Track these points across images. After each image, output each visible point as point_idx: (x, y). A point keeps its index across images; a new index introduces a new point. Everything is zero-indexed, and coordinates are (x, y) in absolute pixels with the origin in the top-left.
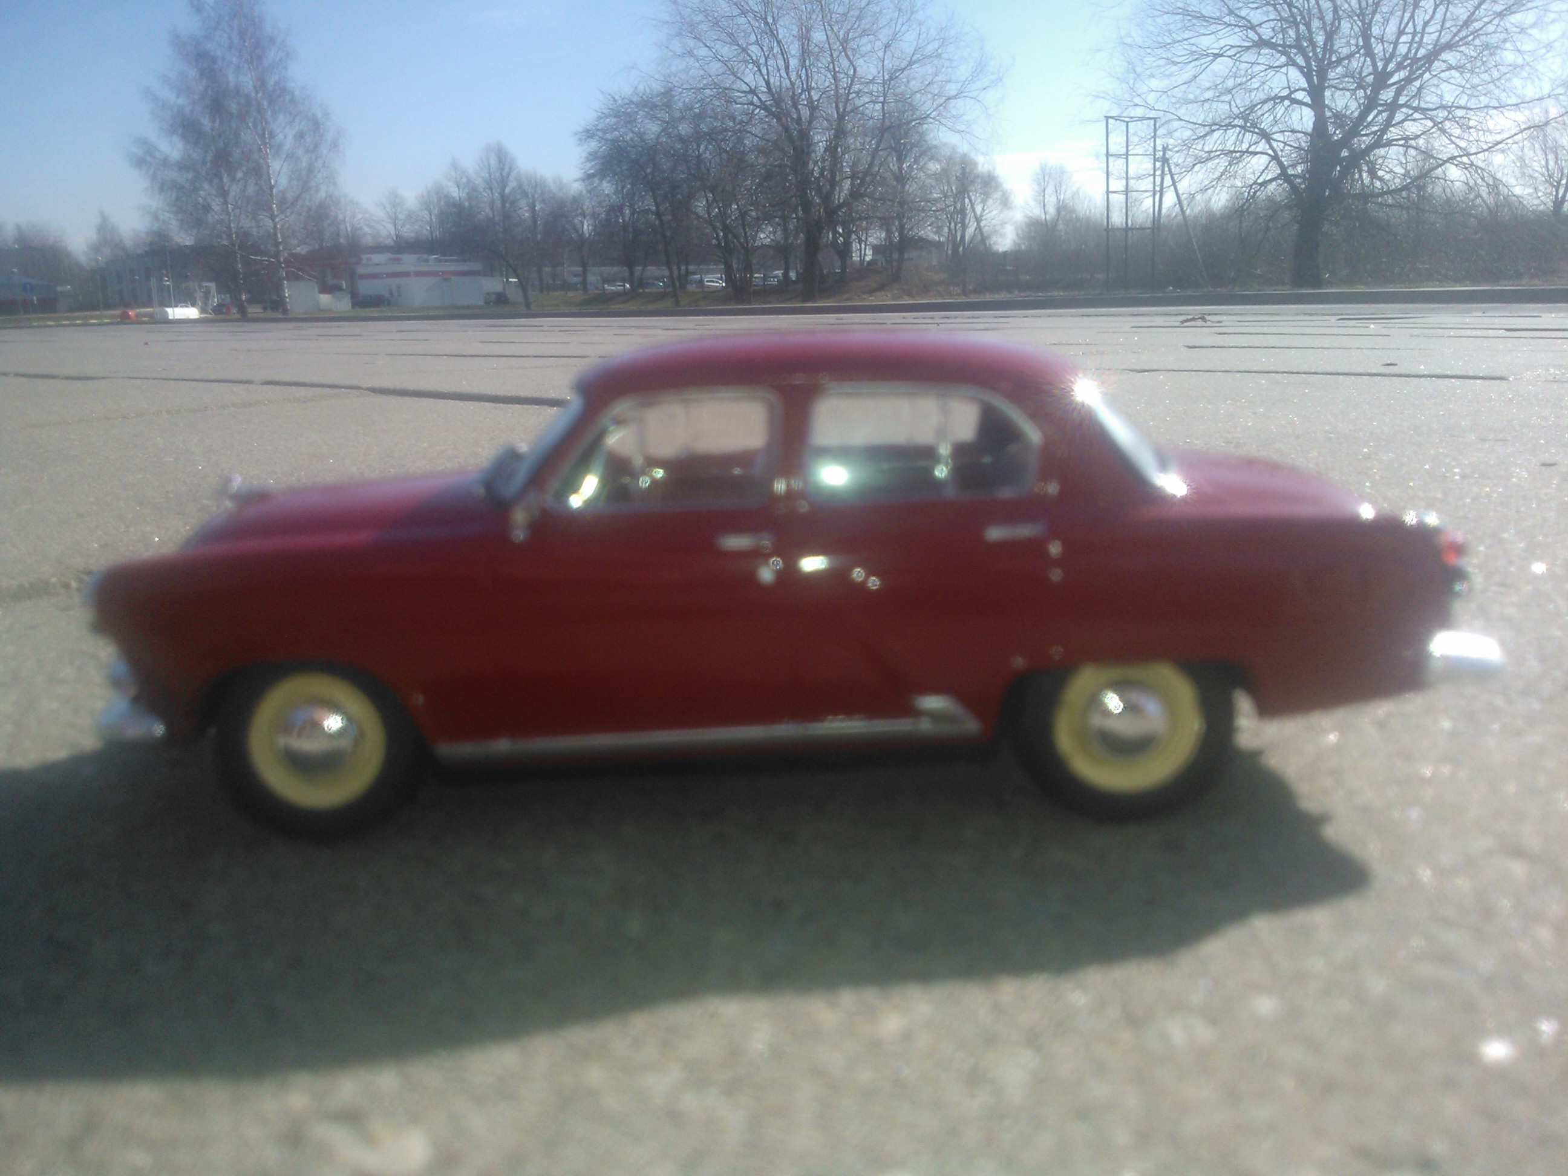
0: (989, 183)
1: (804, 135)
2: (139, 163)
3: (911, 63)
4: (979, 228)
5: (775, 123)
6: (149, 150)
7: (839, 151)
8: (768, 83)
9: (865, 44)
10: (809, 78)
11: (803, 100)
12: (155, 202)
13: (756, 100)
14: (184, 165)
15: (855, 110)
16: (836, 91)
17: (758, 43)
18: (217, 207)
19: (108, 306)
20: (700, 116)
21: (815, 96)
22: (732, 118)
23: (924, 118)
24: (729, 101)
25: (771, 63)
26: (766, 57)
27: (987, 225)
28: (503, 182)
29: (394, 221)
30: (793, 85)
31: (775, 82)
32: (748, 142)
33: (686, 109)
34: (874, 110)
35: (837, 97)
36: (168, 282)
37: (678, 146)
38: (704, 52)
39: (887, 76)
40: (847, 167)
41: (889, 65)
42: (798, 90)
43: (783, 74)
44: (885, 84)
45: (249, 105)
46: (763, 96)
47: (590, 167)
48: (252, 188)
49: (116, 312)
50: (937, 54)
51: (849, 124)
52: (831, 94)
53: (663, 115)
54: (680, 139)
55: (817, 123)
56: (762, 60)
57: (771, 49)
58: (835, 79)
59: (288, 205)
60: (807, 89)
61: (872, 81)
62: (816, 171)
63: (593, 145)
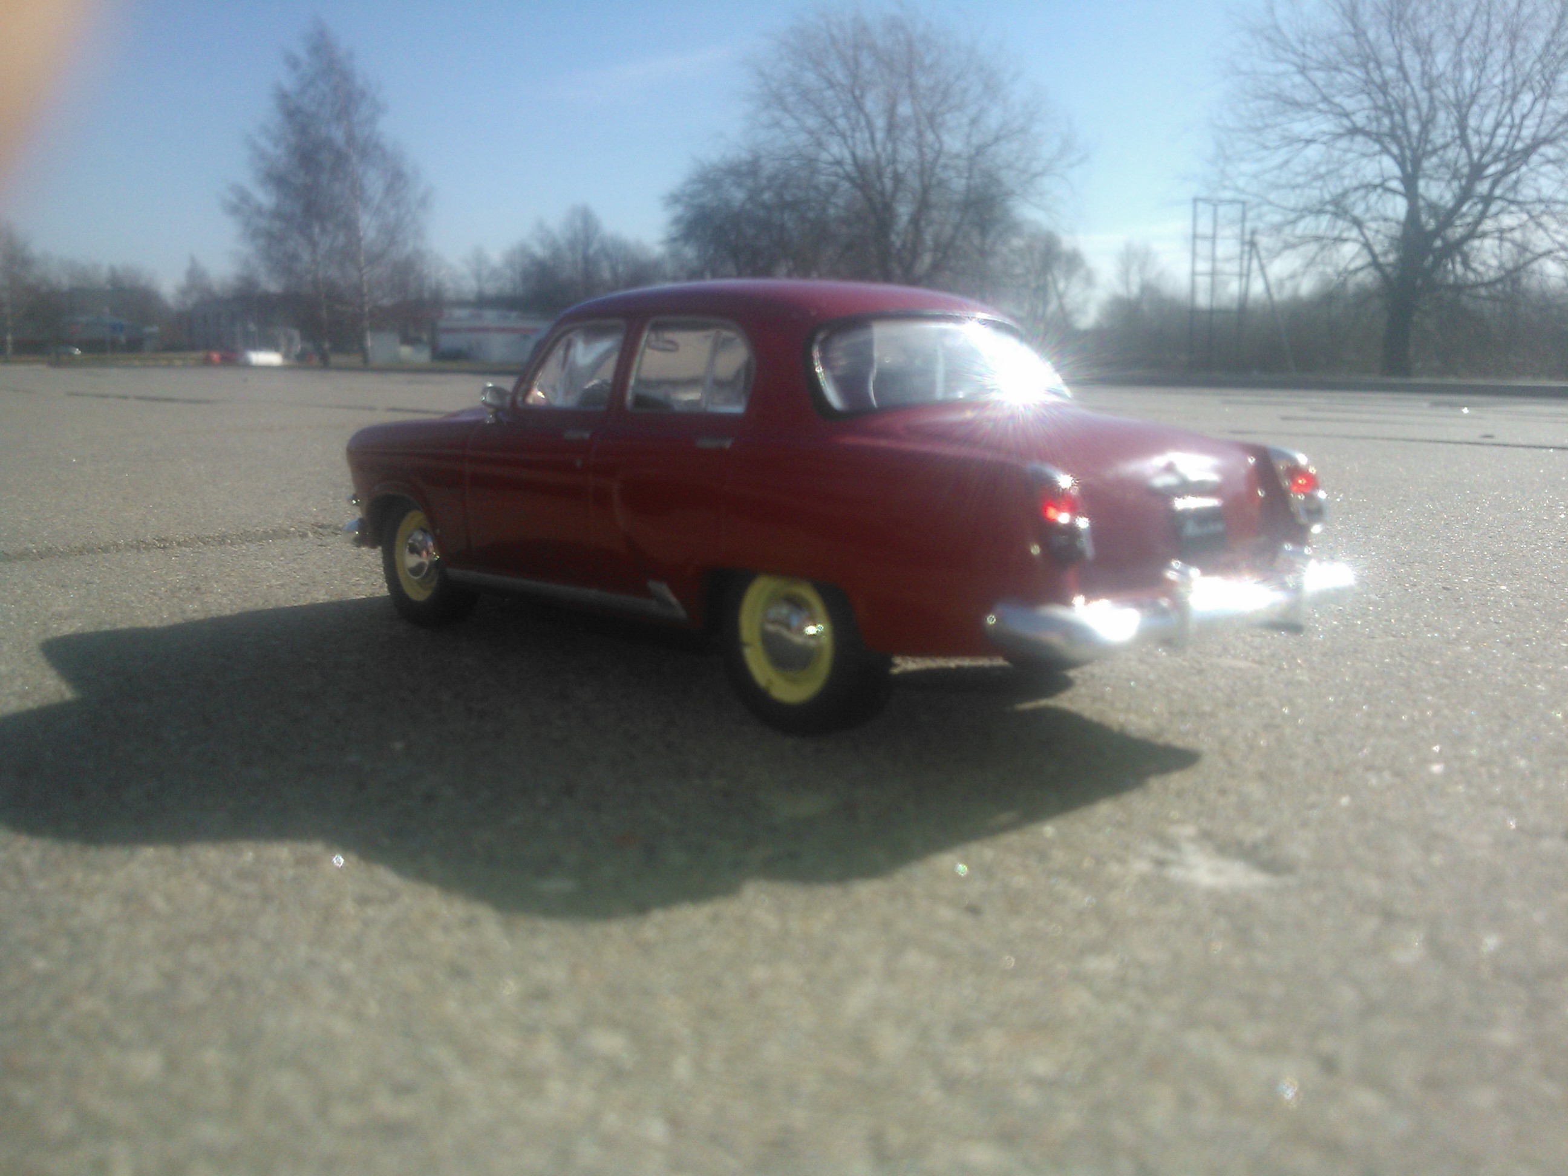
0: (1074, 262)
1: (888, 207)
2: (234, 210)
3: (997, 139)
4: (1062, 306)
5: (859, 194)
6: (244, 197)
7: (923, 223)
8: (853, 155)
9: (951, 119)
10: (895, 151)
11: (888, 172)
12: (246, 249)
13: (840, 171)
14: (277, 214)
15: (941, 183)
16: (922, 164)
17: (846, 115)
18: (306, 256)
19: (193, 348)
20: (784, 186)
21: (901, 168)
22: (816, 188)
23: (1010, 193)
24: (815, 171)
25: (858, 135)
26: (853, 130)
27: (1069, 303)
28: (587, 243)
29: (478, 277)
30: (878, 156)
31: (859, 152)
32: (832, 211)
33: (772, 178)
34: (959, 184)
35: (922, 173)
36: (252, 327)
37: (762, 213)
38: (789, 122)
39: (973, 151)
40: (928, 239)
41: (975, 140)
42: (883, 162)
43: (869, 146)
44: (971, 159)
45: (341, 159)
46: (849, 167)
47: (674, 231)
48: (341, 239)
49: (201, 354)
50: (1023, 130)
51: (933, 197)
52: (917, 167)
53: (749, 183)
54: (764, 206)
55: (900, 195)
56: (849, 133)
57: (857, 122)
58: (921, 153)
59: (375, 259)
60: (893, 161)
61: (958, 156)
62: (898, 243)
63: (679, 210)
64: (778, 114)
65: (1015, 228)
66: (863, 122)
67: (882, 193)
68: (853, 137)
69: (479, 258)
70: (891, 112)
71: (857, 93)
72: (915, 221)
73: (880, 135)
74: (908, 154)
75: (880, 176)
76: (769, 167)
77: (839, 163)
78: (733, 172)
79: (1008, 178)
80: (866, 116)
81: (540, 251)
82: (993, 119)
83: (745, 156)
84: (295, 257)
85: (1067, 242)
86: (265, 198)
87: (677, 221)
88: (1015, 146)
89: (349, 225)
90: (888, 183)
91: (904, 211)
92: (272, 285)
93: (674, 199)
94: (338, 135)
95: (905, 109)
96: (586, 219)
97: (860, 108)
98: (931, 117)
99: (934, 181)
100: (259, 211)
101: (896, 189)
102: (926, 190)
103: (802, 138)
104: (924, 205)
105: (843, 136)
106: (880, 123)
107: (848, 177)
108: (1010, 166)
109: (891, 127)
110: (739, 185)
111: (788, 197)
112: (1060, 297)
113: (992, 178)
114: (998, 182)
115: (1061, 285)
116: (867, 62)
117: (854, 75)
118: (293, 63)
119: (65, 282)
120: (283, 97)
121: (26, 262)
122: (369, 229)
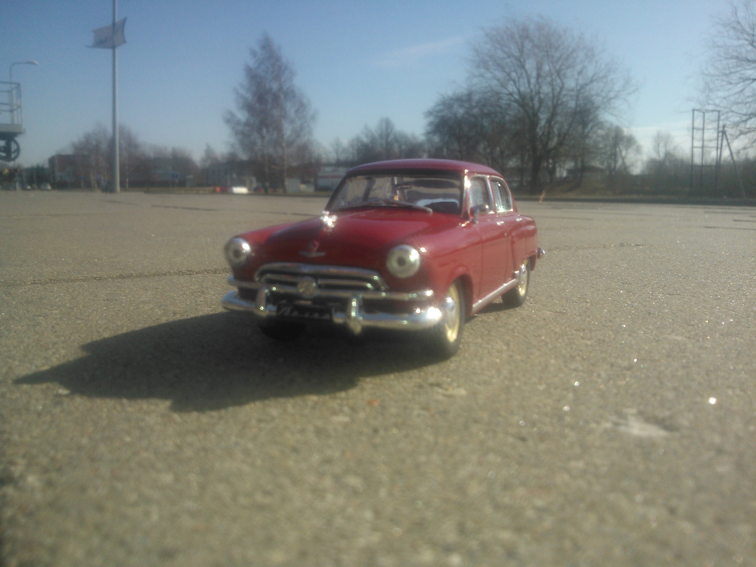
0: (630, 141)
1: (535, 115)
2: (227, 121)
3: (592, 81)
4: (624, 163)
5: (521, 109)
6: (232, 115)
7: (553, 123)
8: (519, 90)
9: (569, 72)
10: (540, 87)
11: (536, 100)
12: (233, 140)
13: (512, 99)
14: (247, 124)
15: (562, 103)
16: (553, 94)
17: (515, 71)
18: (259, 143)
19: (208, 185)
20: (484, 105)
21: (542, 96)
22: (500, 107)
23: (597, 108)
24: (500, 98)
25: (522, 80)
26: (519, 78)
27: (628, 161)
28: (388, 135)
29: (337, 152)
30: (531, 91)
31: (522, 89)
32: (507, 118)
33: (478, 102)
34: (572, 104)
35: (554, 97)
36: (235, 176)
37: (473, 119)
38: (489, 75)
39: (579, 88)
40: (556, 131)
41: (581, 82)
42: (533, 94)
43: (527, 85)
44: (579, 91)
45: (276, 98)
46: (517, 97)
47: (429, 129)
48: (275, 135)
49: (211, 188)
50: (605, 77)
51: (559, 109)
52: (551, 95)
53: (466, 105)
54: (473, 116)
55: (542, 109)
56: (517, 79)
57: (522, 74)
58: (553, 89)
59: (290, 144)
60: (538, 93)
61: (572, 90)
62: (540, 133)
63: (431, 119)
64: (482, 70)
65: (600, 125)
66: (524, 75)
67: (533, 108)
68: (519, 82)
69: (338, 143)
70: (539, 68)
71: (522, 60)
72: (549, 121)
73: (533, 81)
74: (546, 89)
75: (532, 100)
76: (476, 98)
77: (511, 94)
78: (459, 100)
79: (598, 100)
80: (526, 71)
81: (365, 140)
82: (590, 72)
83: (465, 92)
84: (254, 143)
85: (626, 132)
86: (242, 116)
87: (431, 124)
88: (601, 85)
89: (279, 129)
90: (536, 104)
91: (543, 117)
92: (243, 156)
93: (430, 113)
94: (275, 86)
95: (546, 68)
96: (387, 124)
97: (523, 67)
98: (558, 72)
99: (559, 102)
100: (238, 123)
101: (540, 107)
102: (555, 107)
103: (495, 82)
104: (553, 114)
105: (514, 81)
106: (534, 74)
107: (516, 101)
108: (598, 95)
109: (539, 76)
110: (462, 106)
111: (485, 111)
112: (623, 158)
113: (588, 100)
114: (592, 102)
115: (624, 153)
116: (528, 45)
118: (253, 53)
119: (152, 154)
120: (250, 69)
121: (136, 146)
122: (288, 130)
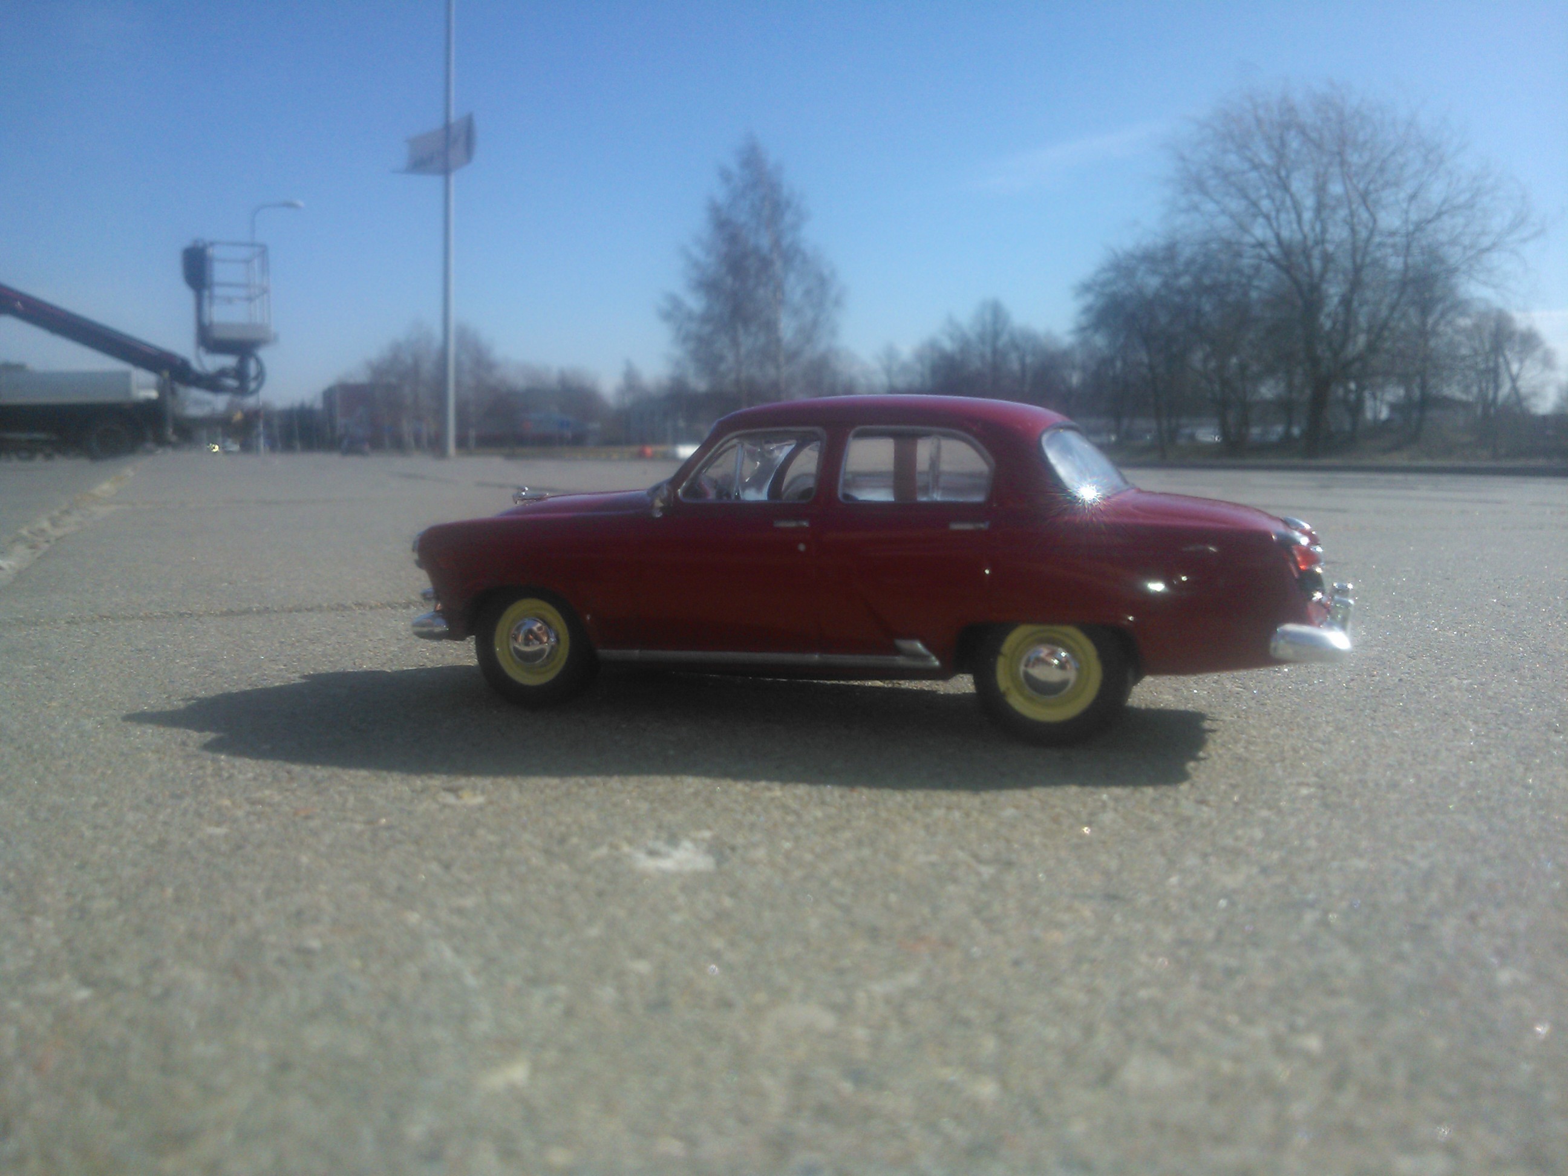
0: (1529, 341)
1: (1315, 288)
2: (667, 316)
3: (1439, 215)
4: (1515, 389)
5: (1284, 276)
6: (676, 303)
7: (1355, 304)
8: (1278, 236)
9: (1388, 196)
10: (1324, 231)
11: (1316, 253)
12: (678, 352)
13: (1264, 253)
14: (705, 319)
15: (1375, 262)
16: (1354, 243)
17: (1270, 196)
18: (730, 358)
19: (629, 442)
20: (1204, 269)
21: (1330, 248)
22: (1239, 271)
23: (1452, 271)
24: (1239, 255)
25: (1283, 216)
26: (1278, 211)
27: (1524, 386)
28: (996, 335)
29: (888, 371)
30: (1305, 237)
31: (1285, 234)
32: (1254, 295)
33: (1190, 262)
34: (1395, 263)
35: (1354, 250)
36: (682, 424)
37: (1177, 299)
38: (1210, 207)
39: (1411, 228)
40: (1363, 321)
41: (1414, 217)
42: (1310, 243)
43: (1295, 226)
44: (1408, 235)
45: (766, 264)
46: (1274, 250)
47: (1084, 320)
48: (762, 340)
49: (635, 449)
50: (1470, 205)
51: (1367, 275)
52: (1348, 246)
53: (1166, 269)
54: (1180, 291)
55: (1330, 275)
56: (1273, 214)
57: (1283, 202)
58: (1353, 231)
59: (793, 356)
60: (1321, 241)
61: (1395, 234)
62: (1328, 324)
63: (1089, 299)
64: (1196, 197)
65: (1461, 306)
66: (1289, 203)
67: (1310, 274)
68: (1277, 218)
69: (891, 353)
70: (1320, 190)
71: (1283, 173)
72: (1346, 302)
73: (1308, 216)
74: (1338, 233)
75: (1308, 257)
76: (1186, 252)
77: (1262, 245)
78: (1149, 258)
79: (1454, 255)
80: (1292, 196)
81: (948, 345)
82: (1436, 193)
83: (1161, 242)
84: (721, 358)
85: (1521, 321)
86: (695, 303)
87: (1088, 309)
88: (1460, 221)
89: (770, 326)
90: (1317, 264)
91: (1334, 291)
92: (700, 384)
93: (1086, 288)
94: (765, 241)
95: (1336, 188)
96: (996, 312)
97: (1285, 187)
98: (1364, 196)
99: (1368, 260)
100: (690, 316)
101: (1325, 270)
102: (1358, 270)
103: (1223, 221)
104: (1356, 284)
105: (1267, 217)
106: (1309, 202)
107: (1271, 259)
108: (1453, 242)
109: (1320, 207)
110: (1154, 272)
111: (1207, 281)
112: (1514, 379)
113: (1433, 255)
114: (1441, 261)
115: (1515, 367)
116: (1294, 143)
117: (1280, 155)
118: (726, 176)
119: (520, 382)
120: (715, 210)
121: (491, 366)
122: (787, 328)
